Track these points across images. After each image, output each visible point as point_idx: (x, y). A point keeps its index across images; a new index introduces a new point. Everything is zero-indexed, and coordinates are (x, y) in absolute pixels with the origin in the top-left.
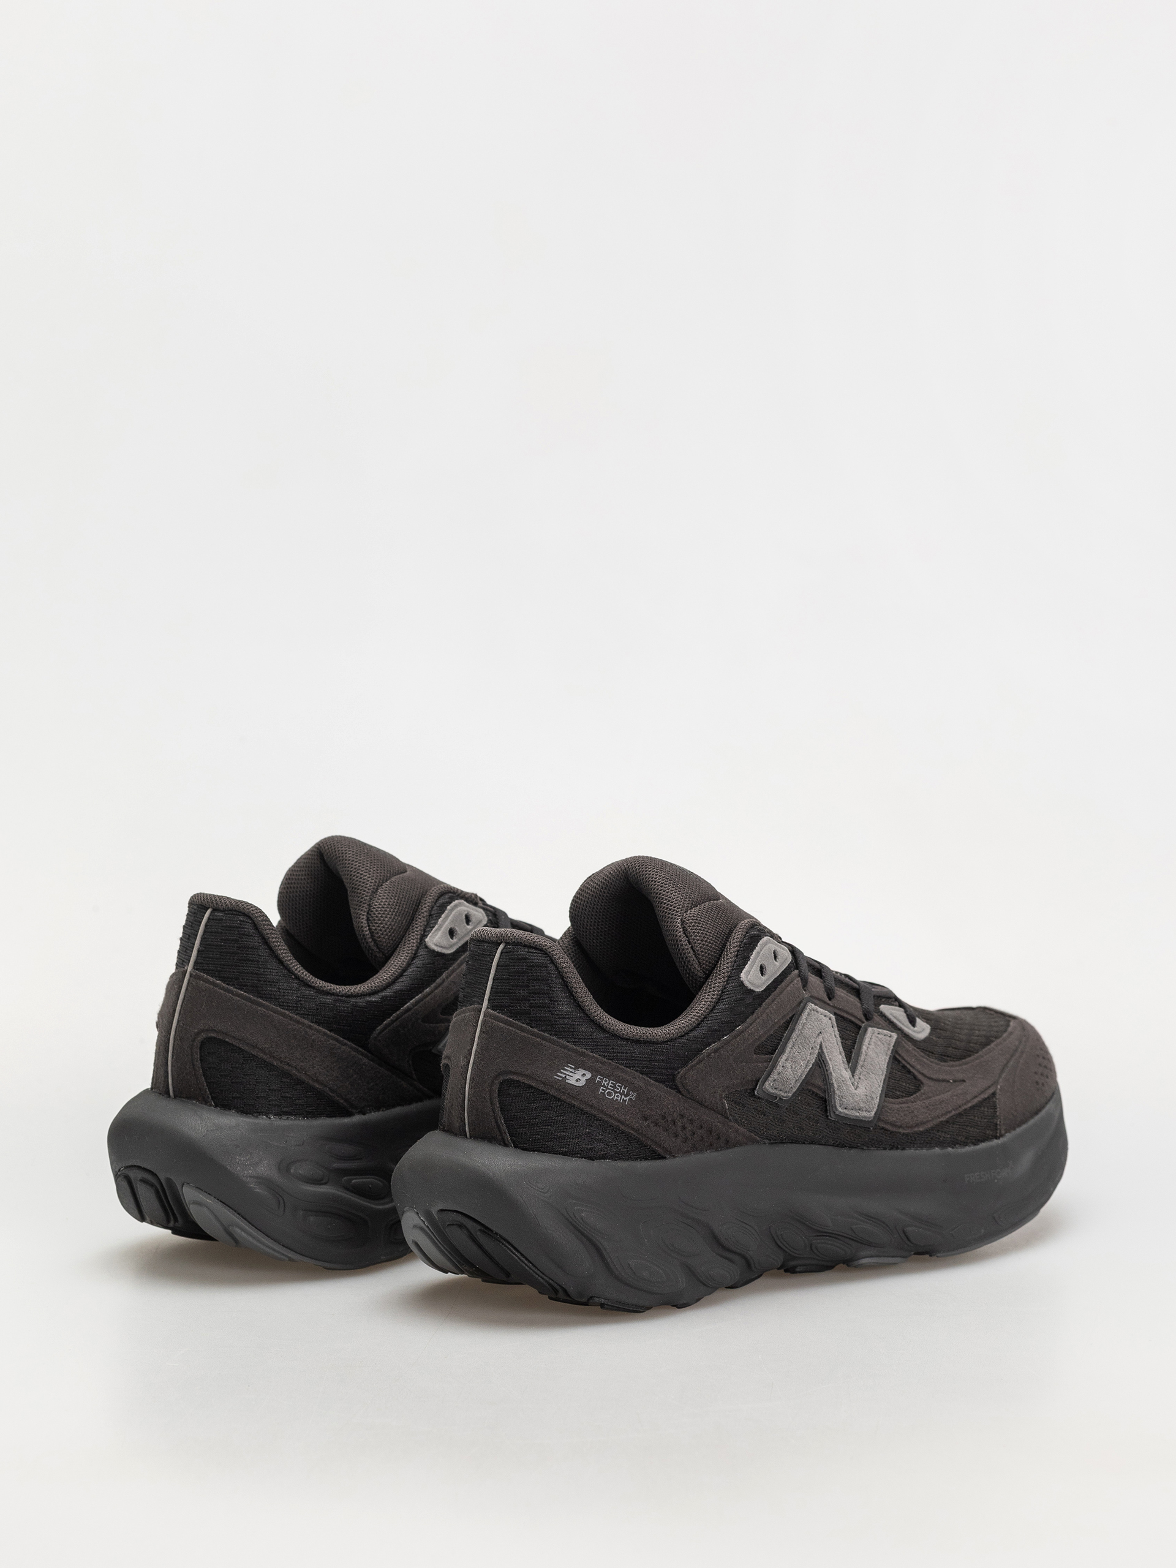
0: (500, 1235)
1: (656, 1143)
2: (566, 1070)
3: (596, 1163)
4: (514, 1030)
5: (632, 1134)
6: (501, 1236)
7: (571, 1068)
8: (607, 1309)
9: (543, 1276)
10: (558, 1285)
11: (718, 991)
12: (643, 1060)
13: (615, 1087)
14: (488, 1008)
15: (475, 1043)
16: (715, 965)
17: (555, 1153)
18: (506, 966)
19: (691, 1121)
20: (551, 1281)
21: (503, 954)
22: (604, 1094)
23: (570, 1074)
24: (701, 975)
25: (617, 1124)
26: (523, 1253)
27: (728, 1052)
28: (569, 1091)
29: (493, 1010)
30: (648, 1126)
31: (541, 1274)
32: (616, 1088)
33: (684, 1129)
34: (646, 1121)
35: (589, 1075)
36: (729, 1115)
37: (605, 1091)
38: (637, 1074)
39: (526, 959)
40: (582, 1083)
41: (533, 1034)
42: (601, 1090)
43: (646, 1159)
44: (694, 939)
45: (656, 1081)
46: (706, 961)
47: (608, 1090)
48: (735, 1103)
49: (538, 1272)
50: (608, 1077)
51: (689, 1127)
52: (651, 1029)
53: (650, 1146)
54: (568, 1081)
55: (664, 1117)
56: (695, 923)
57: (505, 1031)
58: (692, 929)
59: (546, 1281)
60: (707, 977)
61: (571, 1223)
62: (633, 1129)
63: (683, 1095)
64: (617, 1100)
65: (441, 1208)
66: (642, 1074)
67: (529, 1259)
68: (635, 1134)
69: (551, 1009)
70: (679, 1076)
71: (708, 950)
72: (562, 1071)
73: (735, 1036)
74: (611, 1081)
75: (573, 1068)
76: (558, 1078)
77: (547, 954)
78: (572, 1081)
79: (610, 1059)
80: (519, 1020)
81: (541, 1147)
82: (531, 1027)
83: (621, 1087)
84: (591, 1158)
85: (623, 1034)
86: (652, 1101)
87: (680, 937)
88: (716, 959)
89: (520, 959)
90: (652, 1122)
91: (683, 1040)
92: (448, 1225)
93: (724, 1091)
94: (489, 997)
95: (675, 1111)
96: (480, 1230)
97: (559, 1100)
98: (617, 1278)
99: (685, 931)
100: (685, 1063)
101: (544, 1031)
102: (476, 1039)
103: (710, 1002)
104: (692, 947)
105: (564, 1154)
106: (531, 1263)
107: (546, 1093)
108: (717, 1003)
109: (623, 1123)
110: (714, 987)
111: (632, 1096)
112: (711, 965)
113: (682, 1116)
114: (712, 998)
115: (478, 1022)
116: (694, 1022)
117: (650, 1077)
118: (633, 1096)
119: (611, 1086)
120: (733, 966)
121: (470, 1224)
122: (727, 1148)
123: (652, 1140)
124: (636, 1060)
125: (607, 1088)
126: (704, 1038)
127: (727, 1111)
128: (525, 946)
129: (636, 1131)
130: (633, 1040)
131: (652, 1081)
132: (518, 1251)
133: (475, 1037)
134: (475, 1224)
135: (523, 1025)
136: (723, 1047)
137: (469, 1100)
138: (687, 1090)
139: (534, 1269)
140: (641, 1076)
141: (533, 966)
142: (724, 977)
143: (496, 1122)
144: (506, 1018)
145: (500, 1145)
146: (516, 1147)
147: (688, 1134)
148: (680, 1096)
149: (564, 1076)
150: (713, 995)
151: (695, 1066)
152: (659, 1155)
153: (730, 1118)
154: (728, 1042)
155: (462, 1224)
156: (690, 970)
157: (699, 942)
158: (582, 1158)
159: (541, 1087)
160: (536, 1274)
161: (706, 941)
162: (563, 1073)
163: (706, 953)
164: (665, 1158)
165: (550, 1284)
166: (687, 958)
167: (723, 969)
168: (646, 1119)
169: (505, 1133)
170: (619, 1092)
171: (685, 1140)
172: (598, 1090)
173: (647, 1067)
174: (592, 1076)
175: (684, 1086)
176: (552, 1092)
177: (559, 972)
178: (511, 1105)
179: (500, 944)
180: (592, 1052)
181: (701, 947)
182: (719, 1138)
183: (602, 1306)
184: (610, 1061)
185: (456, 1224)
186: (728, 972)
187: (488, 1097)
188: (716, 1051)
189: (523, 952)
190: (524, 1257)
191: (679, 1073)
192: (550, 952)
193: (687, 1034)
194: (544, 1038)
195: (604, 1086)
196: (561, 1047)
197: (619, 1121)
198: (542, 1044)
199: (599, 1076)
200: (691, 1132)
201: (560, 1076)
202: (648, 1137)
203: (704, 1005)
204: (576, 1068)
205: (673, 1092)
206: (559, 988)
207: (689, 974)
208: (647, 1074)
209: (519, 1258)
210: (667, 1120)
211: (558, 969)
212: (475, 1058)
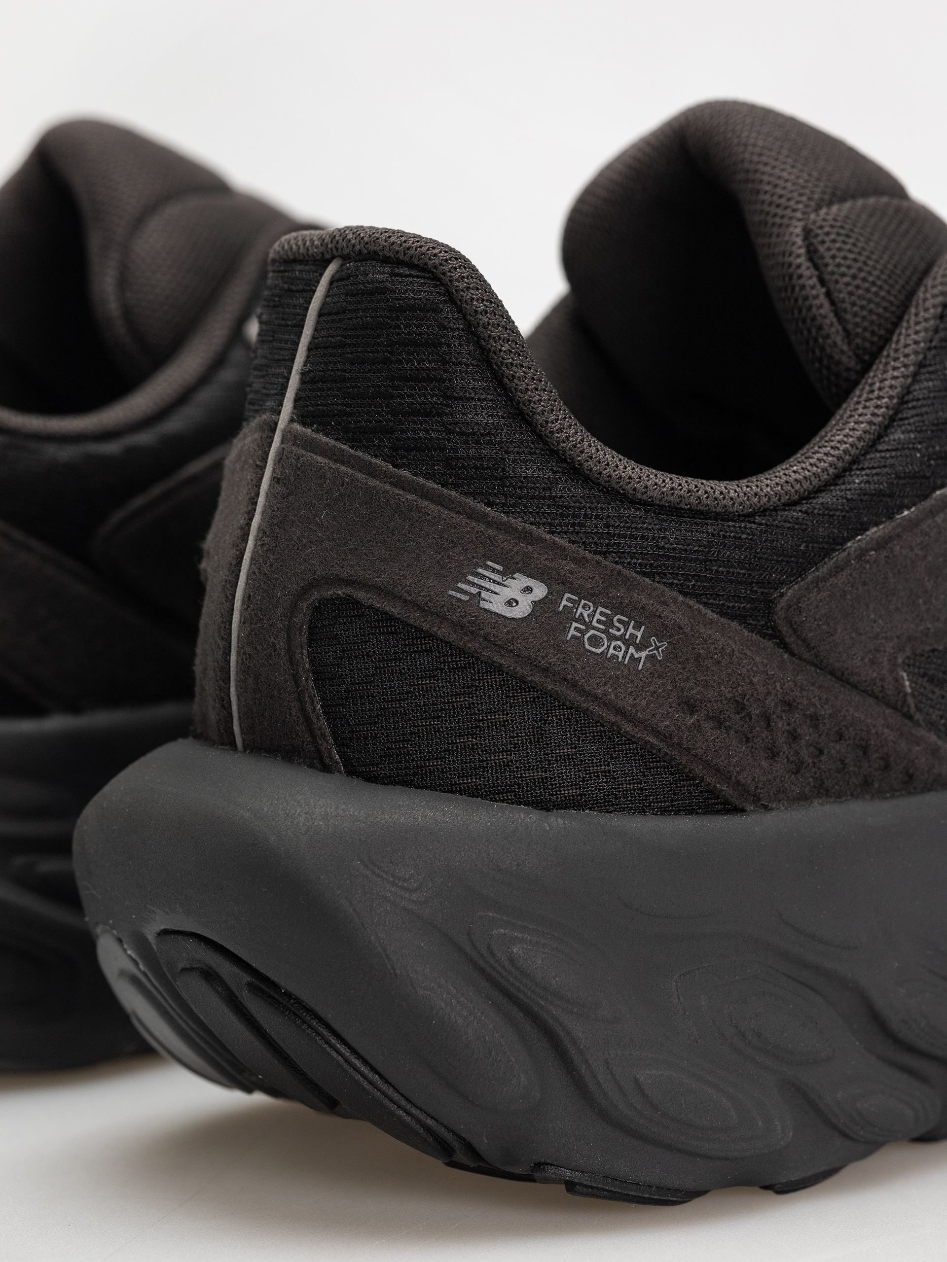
0: (296, 999)
1: (718, 770)
2: (484, 577)
3: (557, 821)
4: (350, 471)
5: (653, 746)
6: (298, 1001)
7: (494, 570)
8: (582, 1194)
9: (408, 1106)
10: (450, 1130)
11: (891, 398)
12: (686, 559)
13: (609, 623)
14: (292, 420)
15: (259, 509)
16: (886, 340)
17: (452, 789)
18: (337, 313)
19: (814, 720)
20: (429, 1121)
21: (335, 284)
22: (578, 640)
23: (493, 587)
24: (849, 361)
25: (612, 718)
26: (354, 1045)
27: (912, 550)
28: (488, 630)
29: (304, 424)
30: (697, 726)
31: (403, 1103)
32: (612, 625)
33: (795, 738)
34: (692, 714)
35: (540, 591)
36: (913, 709)
37: (583, 633)
38: (670, 593)
39: (383, 291)
40: (522, 610)
41: (398, 483)
42: (572, 632)
43: (691, 812)
44: (833, 273)
45: (722, 614)
46: (865, 329)
47: (592, 632)
48: (931, 680)
49: (396, 1096)
50: (592, 596)
51: (807, 734)
52: (712, 483)
53: (702, 780)
54: (486, 605)
55: (740, 707)
56: (838, 234)
57: (328, 475)
58: (829, 249)
59: (419, 1121)
60: (866, 367)
61: (482, 971)
62: (656, 733)
63: (793, 654)
64: (614, 656)
65: (163, 927)
66: (685, 594)
67: (371, 1061)
68: (661, 745)
69: (445, 419)
70: (783, 603)
71: (870, 301)
72: (470, 578)
73: (931, 511)
74: (600, 609)
75: (498, 572)
76: (458, 595)
77: (439, 280)
78: (495, 604)
79: (600, 553)
80: (366, 448)
81: (415, 774)
82: (395, 466)
83: (626, 625)
84: (543, 805)
85: (635, 489)
86: (709, 663)
87: (799, 266)
88: (889, 326)
89: (371, 293)
90: (708, 718)
91: (794, 514)
92: (184, 970)
93: (901, 649)
94: (297, 394)
95: (769, 693)
96: (250, 985)
97: (462, 652)
98: (604, 1116)
99: (812, 254)
100: (800, 572)
101: (427, 476)
102: (261, 500)
103: (870, 423)
104: (828, 294)
105: (474, 792)
106: (377, 1073)
107: (430, 636)
108: (887, 427)
109: (629, 718)
110: (880, 389)
111: (657, 648)
112: (875, 339)
113: (789, 705)
114: (873, 415)
115: (268, 455)
116: (824, 470)
117: (706, 604)
118: (659, 648)
119: (599, 621)
120: (931, 341)
121: (226, 969)
122: (909, 793)
123: (708, 764)
124: (669, 558)
125: (589, 626)
126: (851, 509)
127: (910, 700)
128: (386, 260)
129: (666, 737)
130: (661, 507)
131: (710, 615)
132: (344, 1042)
133: (258, 495)
134: (236, 970)
135: (374, 460)
136: (898, 536)
137: (238, 653)
138: (804, 641)
139: (384, 1087)
140: (681, 598)
141: (402, 309)
142: (906, 366)
143: (303, 709)
144: (332, 442)
145: (311, 766)
146: (352, 772)
147: (805, 753)
148: (786, 656)
149: (474, 590)
150: (878, 407)
151: (824, 579)
152: (726, 802)
153: (918, 716)
154: (912, 525)
155: (210, 968)
156: (822, 349)
157: (846, 279)
158: (520, 803)
159: (415, 618)
160: (391, 1100)
161: (864, 280)
162: (473, 584)
163: (863, 308)
164: (743, 811)
165: (428, 1129)
166: (814, 319)
167: (906, 346)
168: (691, 707)
169: (323, 736)
170: (621, 638)
171: (798, 768)
172: (566, 630)
173: (697, 577)
174: (550, 593)
175: (795, 631)
176: (443, 631)
177: (469, 325)
178: (338, 665)
179: (328, 262)
180: (552, 533)
181: (851, 294)
182: (887, 766)
183: (571, 1186)
184: (598, 557)
185: (197, 969)
186: (916, 353)
187: (281, 645)
188: (881, 544)
189: (380, 274)
190: (359, 1057)
191: (782, 595)
192: (444, 274)
193: (807, 498)
194: (425, 495)
195: (581, 620)
196: (469, 517)
197: (619, 711)
198: (419, 509)
199: (567, 595)
200: (812, 749)
201: (465, 592)
202: (695, 756)
203: (854, 429)
204: (509, 572)
205: (769, 644)
206: (467, 365)
207: (820, 360)
208: (696, 596)
209: (347, 1061)
210: (749, 715)
211: (465, 318)
212: (255, 546)
